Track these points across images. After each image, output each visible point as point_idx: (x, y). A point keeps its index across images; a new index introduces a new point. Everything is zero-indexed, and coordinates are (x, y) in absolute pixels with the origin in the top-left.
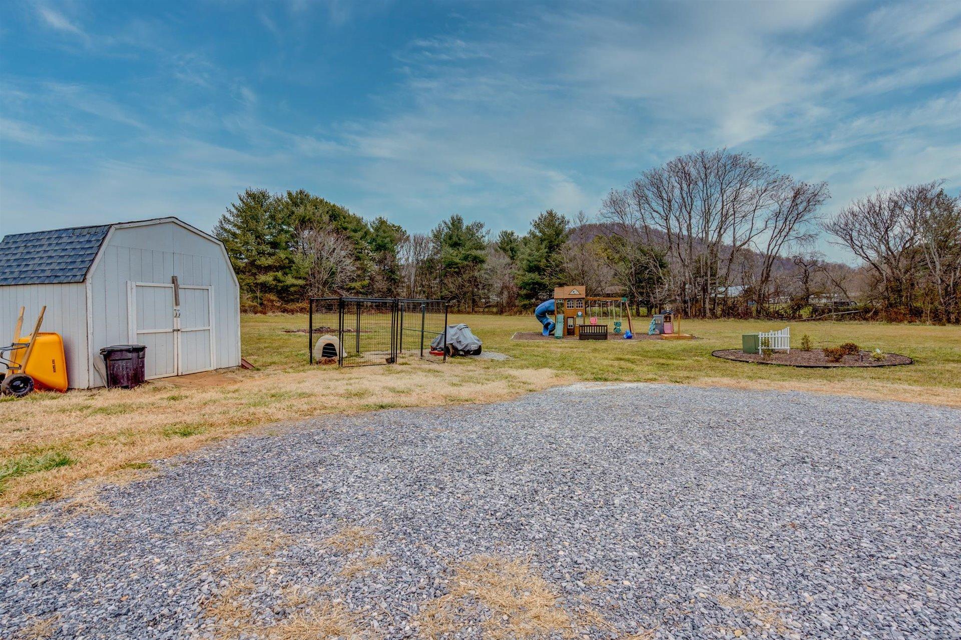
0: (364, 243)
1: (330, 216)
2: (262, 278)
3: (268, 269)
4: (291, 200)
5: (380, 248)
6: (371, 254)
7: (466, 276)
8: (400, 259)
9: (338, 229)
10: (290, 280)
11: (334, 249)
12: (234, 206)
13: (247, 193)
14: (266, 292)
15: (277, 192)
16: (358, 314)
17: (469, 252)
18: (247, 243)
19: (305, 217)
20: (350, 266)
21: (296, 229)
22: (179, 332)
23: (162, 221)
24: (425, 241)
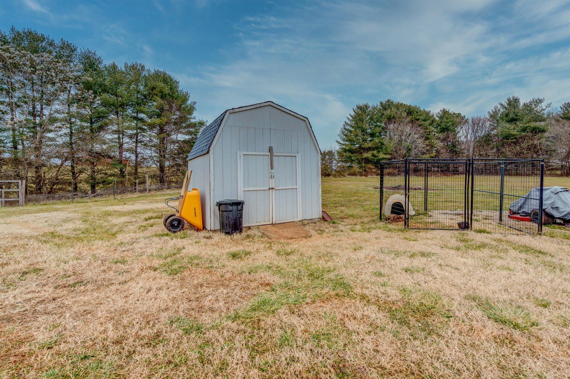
0: (432, 128)
1: (407, 113)
2: (366, 155)
3: (369, 149)
4: (382, 107)
5: (443, 130)
6: (437, 135)
7: (524, 145)
8: (461, 137)
9: (412, 121)
10: (381, 155)
11: (410, 134)
12: (350, 115)
13: (357, 106)
14: (368, 163)
15: (374, 103)
16: (426, 176)
17: (527, 125)
18: (357, 136)
19: (390, 116)
20: (421, 144)
21: (385, 124)
22: (274, 190)
23: (262, 105)
24: (482, 121)
